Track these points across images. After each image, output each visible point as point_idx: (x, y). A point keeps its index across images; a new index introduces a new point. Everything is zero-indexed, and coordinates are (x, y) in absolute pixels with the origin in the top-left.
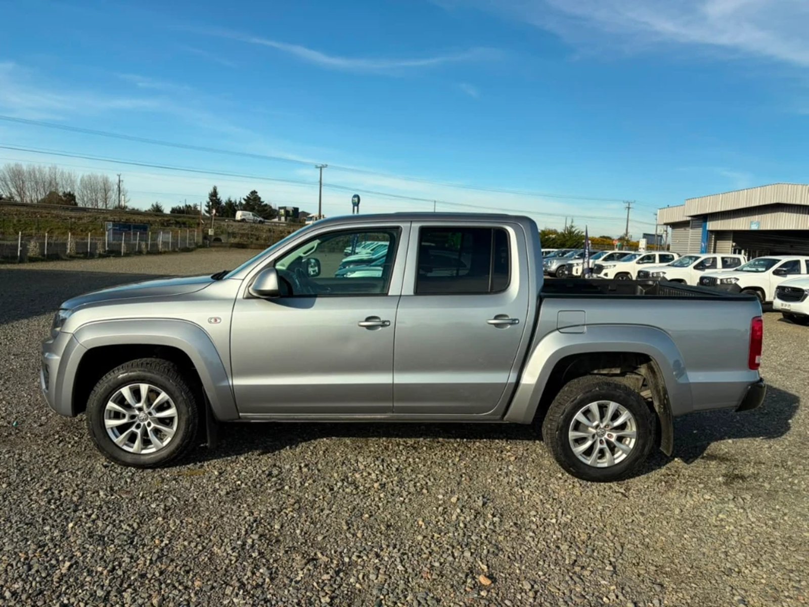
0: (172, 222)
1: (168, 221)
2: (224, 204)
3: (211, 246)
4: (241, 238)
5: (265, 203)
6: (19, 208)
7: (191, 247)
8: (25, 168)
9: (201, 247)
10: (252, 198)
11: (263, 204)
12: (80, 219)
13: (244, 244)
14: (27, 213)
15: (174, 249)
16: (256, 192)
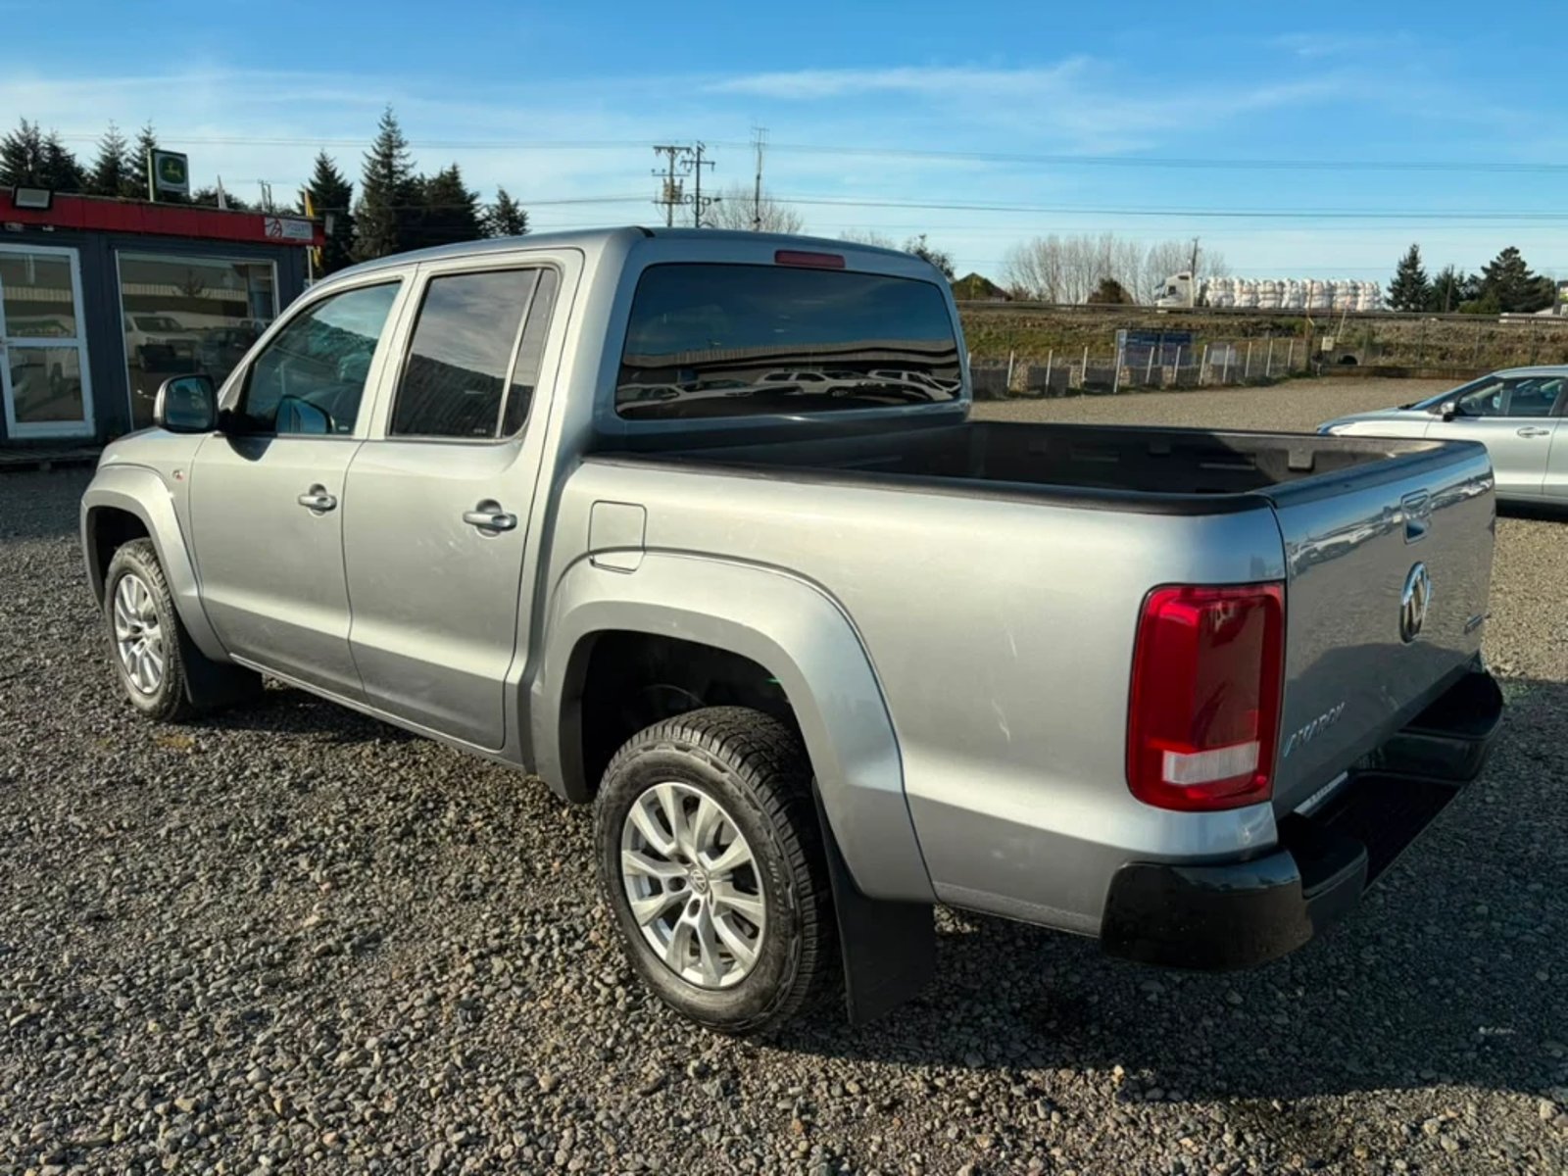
0: (1265, 326)
1: (1257, 324)
2: (1433, 284)
3: (1324, 375)
4: (1402, 355)
5: (1537, 274)
6: (1000, 312)
7: (1275, 377)
8: (1062, 241)
9: (1299, 376)
10: (1504, 265)
11: (1532, 277)
12: (1095, 326)
13: (1400, 369)
14: (1013, 321)
15: (1233, 380)
16: (1517, 252)
